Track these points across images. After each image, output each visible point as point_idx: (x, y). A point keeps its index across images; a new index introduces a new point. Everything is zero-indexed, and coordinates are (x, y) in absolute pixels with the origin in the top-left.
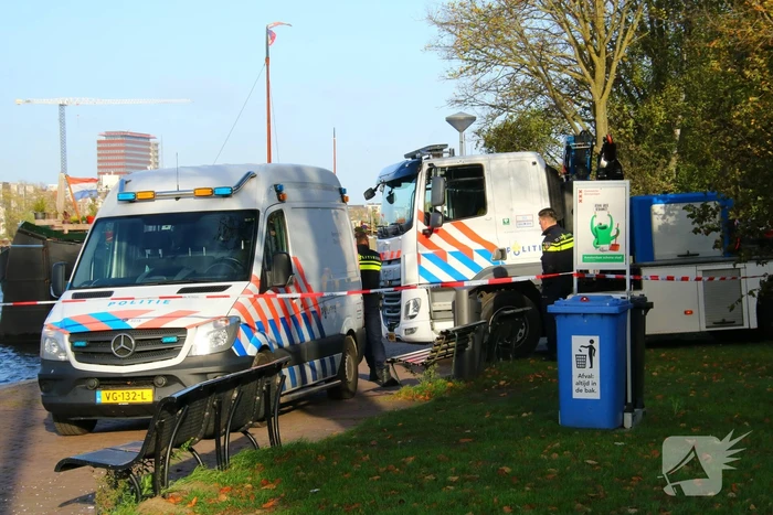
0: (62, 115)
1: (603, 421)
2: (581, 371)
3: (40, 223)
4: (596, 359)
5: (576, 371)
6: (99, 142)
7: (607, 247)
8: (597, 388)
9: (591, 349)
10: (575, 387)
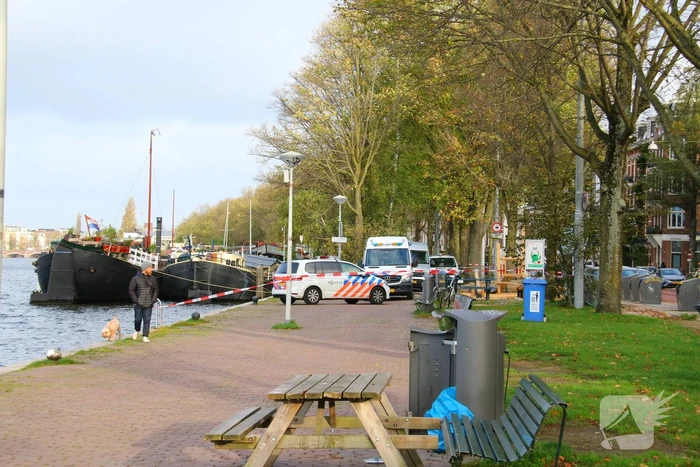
2: (533, 303)
3: (70, 240)
4: (539, 299)
7: (537, 262)
8: (538, 309)
9: (537, 295)
10: (531, 308)
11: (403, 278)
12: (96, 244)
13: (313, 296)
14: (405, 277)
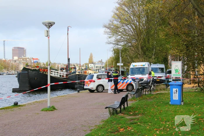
0: (4, 43)
1: (178, 103)
2: (175, 95)
3: (27, 67)
4: (177, 92)
5: (174, 95)
6: (12, 49)
7: (177, 73)
8: (178, 98)
9: (177, 91)
10: (173, 97)
11: (144, 79)
12: (37, 69)
13: (100, 89)
14: (145, 79)
